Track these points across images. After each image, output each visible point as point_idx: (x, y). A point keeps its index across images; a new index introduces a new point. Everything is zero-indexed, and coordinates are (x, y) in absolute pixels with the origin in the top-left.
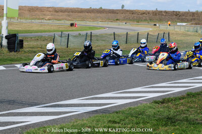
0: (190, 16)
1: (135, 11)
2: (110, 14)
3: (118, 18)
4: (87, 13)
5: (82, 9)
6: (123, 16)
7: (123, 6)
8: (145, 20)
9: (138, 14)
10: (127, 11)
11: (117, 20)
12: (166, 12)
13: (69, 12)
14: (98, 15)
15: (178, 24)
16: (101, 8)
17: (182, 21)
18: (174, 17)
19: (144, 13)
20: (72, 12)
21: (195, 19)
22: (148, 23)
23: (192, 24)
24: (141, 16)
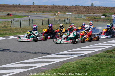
0: (74, 8)
1: (41, 6)
2: (26, 8)
3: (31, 10)
4: (13, 7)
5: (9, 5)
6: (34, 9)
7: (33, 3)
8: (47, 11)
9: (43, 8)
10: (36, 6)
11: (31, 11)
12: (59, 6)
13: (2, 7)
14: (19, 8)
15: (67, 13)
16: (19, 4)
17: (69, 11)
18: (64, 9)
19: (46, 7)
20: (4, 7)
21: (76, 10)
22: (49, 13)
23: (75, 13)
24: (45, 9)
